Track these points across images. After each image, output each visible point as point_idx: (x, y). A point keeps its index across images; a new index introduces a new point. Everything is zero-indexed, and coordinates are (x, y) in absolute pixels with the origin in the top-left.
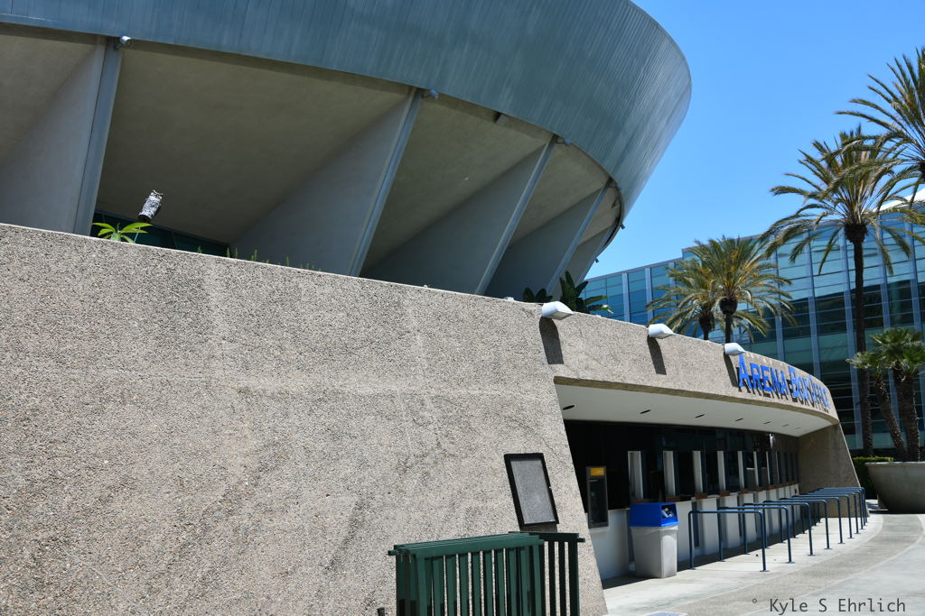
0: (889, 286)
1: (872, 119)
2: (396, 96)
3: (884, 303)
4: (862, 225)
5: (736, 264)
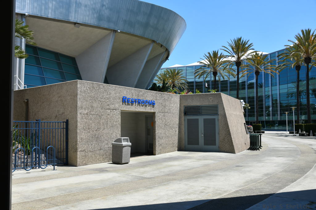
2: (150, 42)
4: (217, 72)
5: (176, 76)
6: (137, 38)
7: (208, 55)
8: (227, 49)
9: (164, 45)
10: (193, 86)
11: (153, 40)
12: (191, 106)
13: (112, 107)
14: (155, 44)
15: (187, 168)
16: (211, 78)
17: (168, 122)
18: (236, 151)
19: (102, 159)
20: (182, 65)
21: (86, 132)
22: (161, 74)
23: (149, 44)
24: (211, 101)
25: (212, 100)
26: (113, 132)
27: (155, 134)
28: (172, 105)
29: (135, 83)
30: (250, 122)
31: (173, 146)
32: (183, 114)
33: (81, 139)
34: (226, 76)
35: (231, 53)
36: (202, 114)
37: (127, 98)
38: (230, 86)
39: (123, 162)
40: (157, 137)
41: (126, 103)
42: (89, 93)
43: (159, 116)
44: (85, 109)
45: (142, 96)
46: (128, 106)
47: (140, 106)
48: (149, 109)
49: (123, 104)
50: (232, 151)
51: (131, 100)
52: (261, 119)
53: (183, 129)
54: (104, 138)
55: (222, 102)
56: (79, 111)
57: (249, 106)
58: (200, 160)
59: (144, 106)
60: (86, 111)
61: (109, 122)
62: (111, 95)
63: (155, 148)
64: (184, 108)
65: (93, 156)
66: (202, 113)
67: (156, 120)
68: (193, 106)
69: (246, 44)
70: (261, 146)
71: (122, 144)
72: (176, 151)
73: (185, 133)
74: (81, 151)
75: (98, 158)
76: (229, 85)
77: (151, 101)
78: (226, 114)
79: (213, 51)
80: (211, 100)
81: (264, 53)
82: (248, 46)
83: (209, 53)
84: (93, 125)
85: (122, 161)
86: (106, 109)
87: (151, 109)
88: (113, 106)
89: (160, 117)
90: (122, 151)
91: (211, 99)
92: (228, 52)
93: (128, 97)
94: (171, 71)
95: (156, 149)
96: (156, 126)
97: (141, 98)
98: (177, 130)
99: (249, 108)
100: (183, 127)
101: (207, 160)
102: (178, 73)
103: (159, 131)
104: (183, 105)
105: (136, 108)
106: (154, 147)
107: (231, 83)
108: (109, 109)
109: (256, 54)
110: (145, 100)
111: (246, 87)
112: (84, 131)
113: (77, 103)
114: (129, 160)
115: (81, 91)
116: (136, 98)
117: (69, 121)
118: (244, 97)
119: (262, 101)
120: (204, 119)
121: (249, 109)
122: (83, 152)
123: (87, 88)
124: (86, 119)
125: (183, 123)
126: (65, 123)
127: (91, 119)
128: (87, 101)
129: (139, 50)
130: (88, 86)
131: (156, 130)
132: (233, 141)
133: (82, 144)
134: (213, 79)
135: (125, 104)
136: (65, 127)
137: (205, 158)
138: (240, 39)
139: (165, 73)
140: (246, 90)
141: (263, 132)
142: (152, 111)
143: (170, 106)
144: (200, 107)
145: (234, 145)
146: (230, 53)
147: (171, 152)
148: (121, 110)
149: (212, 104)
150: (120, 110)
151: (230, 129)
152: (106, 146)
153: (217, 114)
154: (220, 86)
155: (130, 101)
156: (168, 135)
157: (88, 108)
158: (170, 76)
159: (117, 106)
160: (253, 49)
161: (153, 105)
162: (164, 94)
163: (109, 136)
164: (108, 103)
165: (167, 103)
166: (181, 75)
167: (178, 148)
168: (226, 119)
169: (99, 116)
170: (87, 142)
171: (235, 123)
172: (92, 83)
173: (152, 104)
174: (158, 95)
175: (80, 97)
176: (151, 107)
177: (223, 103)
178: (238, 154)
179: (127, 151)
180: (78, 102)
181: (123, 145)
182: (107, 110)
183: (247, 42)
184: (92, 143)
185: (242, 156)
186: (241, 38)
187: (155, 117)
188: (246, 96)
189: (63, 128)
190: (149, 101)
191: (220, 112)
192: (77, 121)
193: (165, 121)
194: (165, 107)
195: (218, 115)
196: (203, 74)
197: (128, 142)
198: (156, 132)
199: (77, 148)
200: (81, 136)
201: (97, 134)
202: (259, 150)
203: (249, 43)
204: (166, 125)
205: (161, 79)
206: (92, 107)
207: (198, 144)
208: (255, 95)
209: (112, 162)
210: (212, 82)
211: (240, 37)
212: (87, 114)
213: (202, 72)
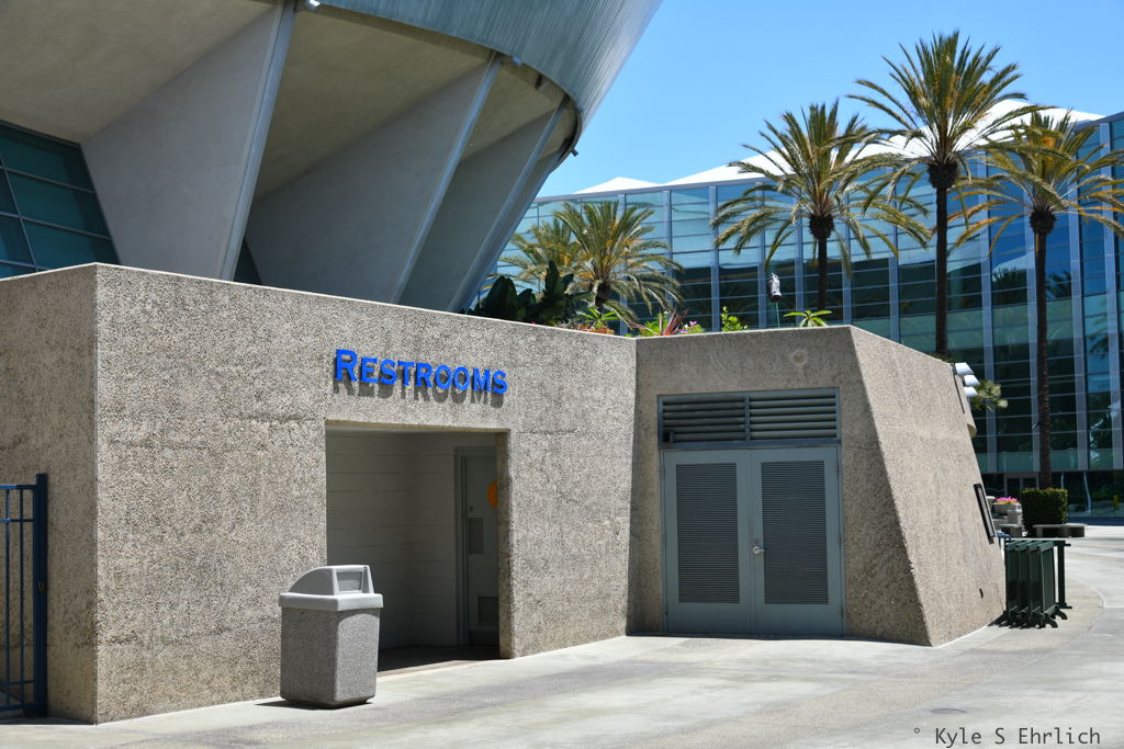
4: (830, 219)
5: (615, 238)
6: (408, 40)
7: (783, 127)
8: (885, 93)
9: (552, 74)
10: (707, 290)
11: (492, 51)
12: (695, 398)
13: (279, 403)
14: (504, 72)
15: (677, 724)
16: (798, 248)
17: (576, 485)
18: (933, 631)
19: (225, 682)
20: (651, 181)
21: (144, 539)
22: (535, 230)
23: (472, 74)
24: (801, 372)
25: (806, 367)
26: (288, 536)
27: (508, 544)
28: (598, 394)
29: (402, 278)
30: (1009, 480)
31: (605, 611)
32: (654, 441)
33: (118, 577)
34: (879, 240)
35: (905, 118)
36: (752, 438)
37: (359, 356)
38: (903, 292)
39: (340, 696)
40: (517, 564)
41: (356, 385)
42: (155, 333)
43: (528, 453)
44: (136, 419)
45: (438, 344)
46: (366, 400)
47: (426, 398)
48: (473, 416)
49: (336, 389)
50: (912, 631)
51: (377, 366)
52: (1063, 461)
53: (657, 517)
54: (238, 568)
55: (860, 374)
56: (106, 429)
57: (1003, 396)
58: (746, 679)
59: (449, 400)
60: (144, 427)
61: (264, 485)
62: (275, 341)
63: (509, 617)
64: (662, 407)
65: (182, 665)
66: (756, 434)
67: (512, 474)
68: (707, 397)
69: (984, 69)
70: (1062, 604)
71: (335, 602)
72: (617, 634)
73: (665, 538)
74: (117, 640)
75: (204, 675)
76: (893, 285)
77: (487, 373)
78: (881, 438)
79: (813, 109)
80: (800, 365)
81: (1078, 117)
82: (994, 82)
83: (790, 119)
84: (181, 499)
85: (333, 692)
86: (250, 417)
87: (484, 415)
88: (286, 399)
89: (536, 455)
90: (335, 638)
91: (798, 359)
92: (890, 112)
93: (363, 351)
94: (591, 214)
95: (516, 627)
96: (514, 504)
97: (432, 358)
98: (624, 521)
99: (1003, 404)
100: (654, 508)
101: (779, 678)
102: (627, 225)
103: (529, 533)
104: (652, 394)
105: (404, 409)
106: (503, 618)
107: (907, 272)
108: (263, 416)
109: (1037, 120)
110: (452, 366)
111: (986, 293)
112: (131, 536)
113: (93, 386)
114: (373, 687)
115: (113, 324)
116: (405, 358)
117: (53, 479)
118: (975, 345)
119: (1069, 366)
120: (763, 464)
121: (1000, 411)
122: (125, 646)
123: (148, 307)
124: (141, 468)
125: (655, 487)
126: (28, 494)
127: (168, 471)
128: (145, 374)
129: (421, 106)
130: (153, 296)
131: (514, 526)
132: (917, 580)
133: (119, 603)
134: (809, 252)
135: (350, 391)
136: (29, 512)
137: (772, 673)
138: (953, 41)
139: (561, 223)
140: (987, 309)
141: (1078, 533)
142: (492, 424)
143: (583, 399)
144: (742, 400)
145: (922, 599)
146: (899, 119)
147: (595, 638)
148: (328, 423)
149: (802, 385)
150: (322, 423)
151: (901, 515)
152: (249, 613)
153: (831, 439)
154: (846, 289)
155: (376, 374)
156: (574, 550)
157: (154, 414)
158: (584, 239)
159: (305, 398)
160: (1020, 96)
161: (495, 394)
162: (552, 335)
163: (265, 562)
164: (258, 384)
165: (571, 384)
166: (643, 231)
167: (629, 617)
168: (881, 462)
169: (213, 454)
170: (150, 590)
171: (924, 483)
172: (171, 279)
173: (492, 388)
174: (521, 342)
175: (107, 353)
176: (485, 402)
177: (861, 382)
178: (942, 648)
179: (359, 638)
180: (100, 383)
181: (339, 609)
182: (254, 422)
183: (989, 59)
184: (172, 597)
185: (966, 658)
186: (956, 36)
187: (505, 456)
188: (988, 344)
189: (21, 521)
190: (476, 371)
191: (847, 428)
192: (93, 481)
193: (557, 476)
194: (558, 403)
195: (840, 442)
196: (757, 226)
197: (366, 590)
198: (515, 537)
199: (93, 624)
200: (120, 562)
201: (202, 547)
202: (1054, 625)
203: (998, 65)
204: (563, 496)
205: (537, 256)
206: (173, 405)
207: (734, 597)
208: (1033, 339)
209: (279, 699)
210: (808, 267)
211: (948, 33)
212: (147, 443)
213: (757, 219)
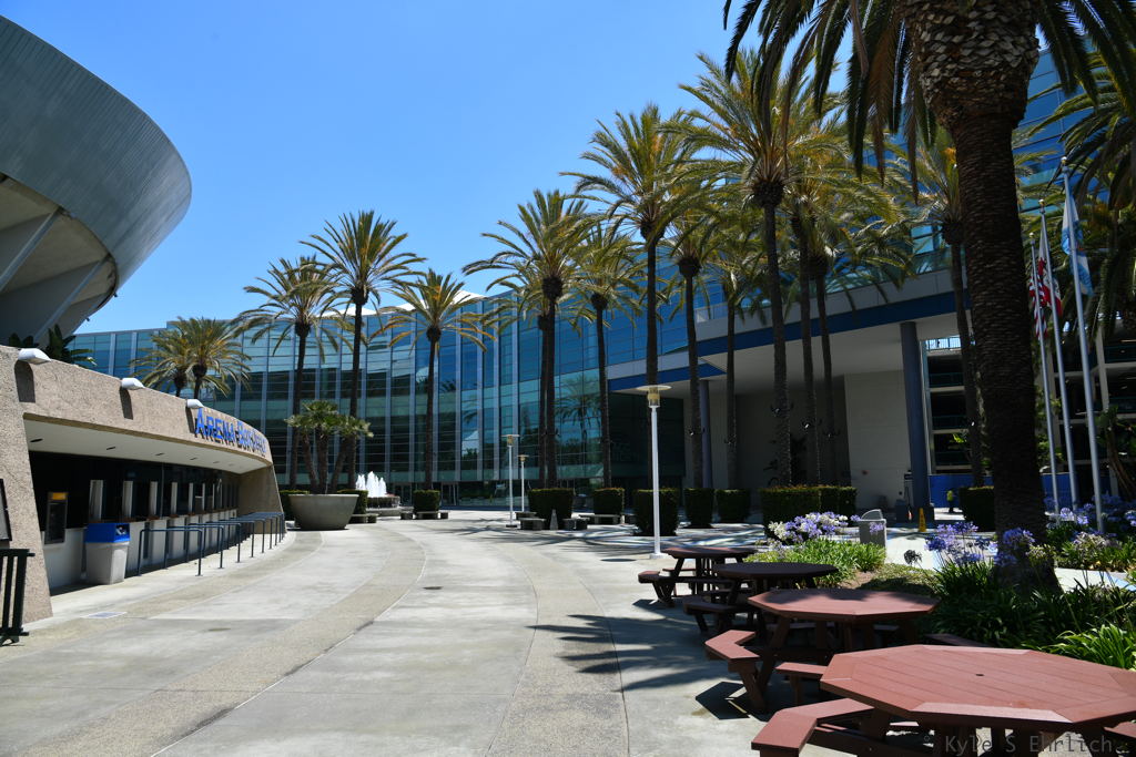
0: (322, 370)
1: (324, 252)
3: (317, 382)
4: (307, 325)
5: (210, 339)
94: (195, 325)
99: (371, 435)
102: (219, 333)
141: (444, 516)
183: (390, 229)
